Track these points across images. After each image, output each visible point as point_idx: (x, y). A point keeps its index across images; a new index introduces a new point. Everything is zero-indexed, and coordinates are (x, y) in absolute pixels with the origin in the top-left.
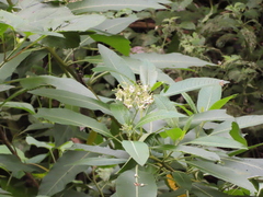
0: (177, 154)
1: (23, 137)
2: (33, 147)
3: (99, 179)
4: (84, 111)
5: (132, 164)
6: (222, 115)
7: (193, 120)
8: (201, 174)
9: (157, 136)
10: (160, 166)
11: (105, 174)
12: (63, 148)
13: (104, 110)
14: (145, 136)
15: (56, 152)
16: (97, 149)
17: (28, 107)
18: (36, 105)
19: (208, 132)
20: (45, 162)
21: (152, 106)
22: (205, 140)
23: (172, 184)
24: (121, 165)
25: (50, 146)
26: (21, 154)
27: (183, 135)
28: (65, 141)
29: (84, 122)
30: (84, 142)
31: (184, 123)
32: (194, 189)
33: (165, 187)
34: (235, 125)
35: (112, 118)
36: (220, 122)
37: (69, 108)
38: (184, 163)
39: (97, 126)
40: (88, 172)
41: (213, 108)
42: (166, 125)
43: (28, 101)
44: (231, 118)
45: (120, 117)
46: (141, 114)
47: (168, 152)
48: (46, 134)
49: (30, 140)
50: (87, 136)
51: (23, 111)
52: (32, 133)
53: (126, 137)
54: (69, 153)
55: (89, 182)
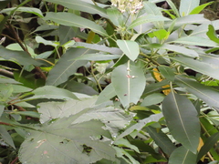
0: (162, 51)
1: (33, 36)
2: (41, 45)
3: (96, 72)
4: (85, 15)
5: (124, 59)
6: (201, 19)
7: (176, 23)
8: (182, 68)
9: (146, 36)
10: (147, 61)
11: (102, 68)
12: (66, 46)
13: (102, 14)
14: (136, 36)
15: (61, 49)
16: (95, 46)
17: (38, 11)
18: (44, 10)
19: (188, 33)
20: (52, 57)
21: (141, 11)
22: (186, 40)
23: (157, 76)
24: (115, 61)
25: (55, 44)
26: (31, 51)
27: (168, 35)
28: (68, 40)
29: (85, 24)
30: (85, 41)
31: (169, 25)
32: (176, 81)
33: (151, 79)
34: (211, 27)
35: (107, 20)
36: (198, 25)
37: (72, 12)
38: (167, 59)
39: (96, 27)
40: (87, 66)
41: (193, 13)
42: (154, 27)
43: (37, 7)
44: (208, 22)
45: (115, 20)
46: (132, 18)
47: (155, 50)
48: (52, 34)
49: (39, 39)
50: (86, 36)
51: (33, 15)
52: (40, 33)
53: (119, 37)
54: (72, 50)
55: (88, 74)
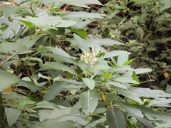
0: (107, 85)
1: (37, 73)
2: (41, 78)
3: (70, 94)
4: (65, 64)
5: (87, 89)
6: (129, 68)
7: (115, 70)
8: (117, 94)
9: (99, 76)
10: (99, 89)
11: (73, 92)
12: (55, 79)
13: (75, 63)
14: (93, 76)
15: (52, 81)
16: (70, 81)
17: (40, 60)
18: (43, 59)
19: (121, 75)
20: (46, 85)
21: (97, 63)
22: (120, 79)
23: (104, 98)
24: (81, 89)
25: (49, 78)
26: (35, 81)
27: (111, 76)
28: (56, 76)
29: (65, 69)
30: (64, 77)
31: (111, 71)
32: (114, 101)
33: (100, 99)
34: (134, 72)
35: (78, 67)
36: (127, 71)
37: (58, 62)
38: (110, 89)
39: (71, 71)
40: (65, 91)
41: (124, 64)
42: (103, 71)
43: (39, 57)
44: (133, 70)
45: (82, 67)
46: (92, 66)
47: (103, 84)
48: (47, 73)
49: (40, 75)
50: (65, 75)
51: (37, 62)
52: (41, 72)
53: (84, 76)
54: (58, 82)
55: (65, 95)
